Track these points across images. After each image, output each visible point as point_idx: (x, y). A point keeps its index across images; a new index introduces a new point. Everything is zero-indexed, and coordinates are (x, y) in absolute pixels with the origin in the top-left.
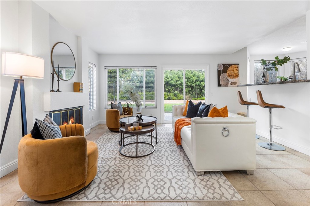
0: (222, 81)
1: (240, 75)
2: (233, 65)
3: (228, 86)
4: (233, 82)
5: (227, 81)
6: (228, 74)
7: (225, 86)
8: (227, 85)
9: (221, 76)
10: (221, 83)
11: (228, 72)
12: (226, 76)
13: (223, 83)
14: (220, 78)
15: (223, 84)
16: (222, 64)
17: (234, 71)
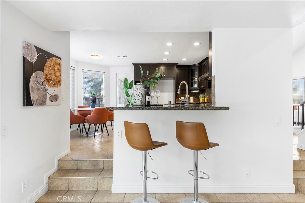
0: (35, 91)
1: (62, 82)
2: (54, 58)
3: (45, 105)
4: (53, 94)
5: (43, 93)
6: (46, 75)
7: (41, 104)
8: (43, 103)
9: (33, 78)
10: (34, 96)
11: (46, 71)
12: (43, 80)
13: (36, 97)
14: (31, 84)
15: (37, 100)
16: (36, 47)
17: (55, 70)
